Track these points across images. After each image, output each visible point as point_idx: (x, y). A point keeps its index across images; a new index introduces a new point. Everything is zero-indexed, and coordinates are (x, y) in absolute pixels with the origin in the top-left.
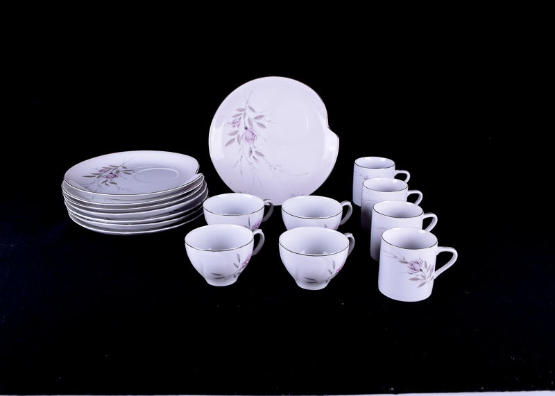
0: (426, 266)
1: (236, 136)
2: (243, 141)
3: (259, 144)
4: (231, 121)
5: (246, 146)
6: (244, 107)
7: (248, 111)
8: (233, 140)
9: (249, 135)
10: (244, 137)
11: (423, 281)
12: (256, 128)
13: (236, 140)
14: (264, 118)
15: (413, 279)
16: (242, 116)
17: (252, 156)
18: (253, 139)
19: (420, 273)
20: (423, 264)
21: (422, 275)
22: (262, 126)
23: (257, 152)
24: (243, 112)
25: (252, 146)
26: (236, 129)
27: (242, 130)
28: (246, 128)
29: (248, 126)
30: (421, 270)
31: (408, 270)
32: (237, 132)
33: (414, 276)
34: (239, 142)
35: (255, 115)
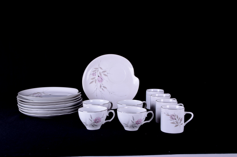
0: (178, 118)
1: (94, 80)
2: (97, 82)
3: (104, 83)
4: (92, 73)
5: (99, 84)
6: (97, 67)
7: (99, 69)
8: (93, 81)
9: (100, 79)
10: (98, 80)
11: (177, 124)
12: (103, 76)
13: (94, 81)
14: (106, 72)
15: (172, 123)
16: (97, 71)
17: (101, 88)
18: (102, 81)
19: (175, 120)
20: (176, 116)
21: (176, 122)
22: (105, 75)
23: (103, 87)
24: (97, 70)
25: (101, 84)
26: (94, 77)
27: (97, 77)
28: (99, 76)
29: (100, 76)
30: (175, 119)
31: (170, 118)
32: (94, 78)
33: (172, 121)
34: (95, 82)
35: (102, 71)
